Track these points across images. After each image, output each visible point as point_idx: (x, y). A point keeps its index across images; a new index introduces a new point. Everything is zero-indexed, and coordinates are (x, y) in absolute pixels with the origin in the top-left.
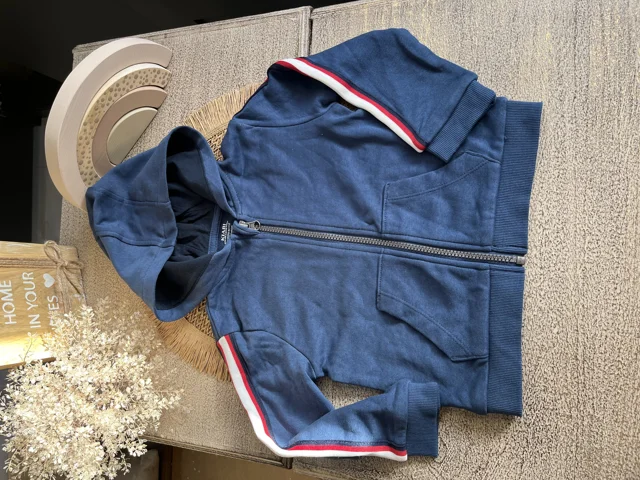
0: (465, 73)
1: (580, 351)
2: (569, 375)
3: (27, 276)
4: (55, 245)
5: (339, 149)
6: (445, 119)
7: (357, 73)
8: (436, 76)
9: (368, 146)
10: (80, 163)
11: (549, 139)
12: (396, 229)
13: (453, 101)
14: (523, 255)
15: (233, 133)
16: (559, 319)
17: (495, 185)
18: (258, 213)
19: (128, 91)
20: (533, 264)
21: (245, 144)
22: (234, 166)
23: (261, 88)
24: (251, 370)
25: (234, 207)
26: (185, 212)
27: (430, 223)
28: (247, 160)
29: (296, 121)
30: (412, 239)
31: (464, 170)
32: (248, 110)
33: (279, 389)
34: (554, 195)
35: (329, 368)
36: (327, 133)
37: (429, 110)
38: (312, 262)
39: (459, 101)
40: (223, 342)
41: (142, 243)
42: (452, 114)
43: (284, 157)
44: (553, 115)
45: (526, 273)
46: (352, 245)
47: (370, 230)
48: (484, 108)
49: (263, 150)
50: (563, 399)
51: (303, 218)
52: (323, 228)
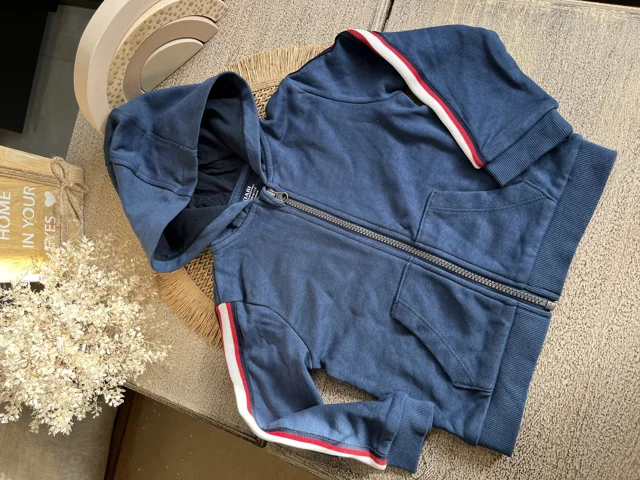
0: (547, 98)
1: (583, 408)
2: (566, 427)
3: (28, 191)
4: (63, 163)
5: (392, 141)
6: (512, 141)
7: (431, 66)
8: (514, 92)
9: (423, 146)
10: (110, 84)
11: (612, 191)
12: (431, 241)
13: (526, 124)
14: (553, 301)
15: (283, 93)
16: (572, 372)
17: (545, 224)
18: (289, 185)
19: (179, 18)
20: (561, 313)
21: (293, 108)
22: (275, 129)
23: (325, 53)
24: (246, 343)
25: (266, 171)
26: (211, 163)
27: (468, 244)
28: (291, 126)
29: (353, 98)
30: (445, 255)
31: (517, 199)
32: (304, 73)
33: (270, 369)
34: (602, 249)
35: (327, 362)
36: (383, 121)
37: (498, 127)
38: (334, 251)
39: (533, 126)
40: (223, 308)
41: (156, 183)
42: (521, 138)
43: (330, 133)
44: (624, 167)
45: (552, 319)
46: (381, 245)
47: (405, 235)
48: (557, 141)
49: (310, 119)
50: (554, 449)
51: (335, 203)
52: (355, 220)
